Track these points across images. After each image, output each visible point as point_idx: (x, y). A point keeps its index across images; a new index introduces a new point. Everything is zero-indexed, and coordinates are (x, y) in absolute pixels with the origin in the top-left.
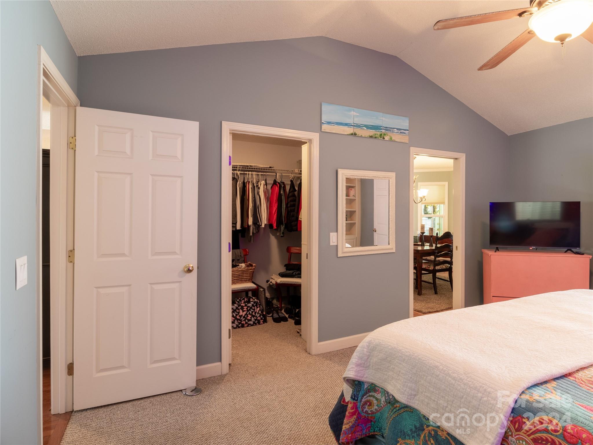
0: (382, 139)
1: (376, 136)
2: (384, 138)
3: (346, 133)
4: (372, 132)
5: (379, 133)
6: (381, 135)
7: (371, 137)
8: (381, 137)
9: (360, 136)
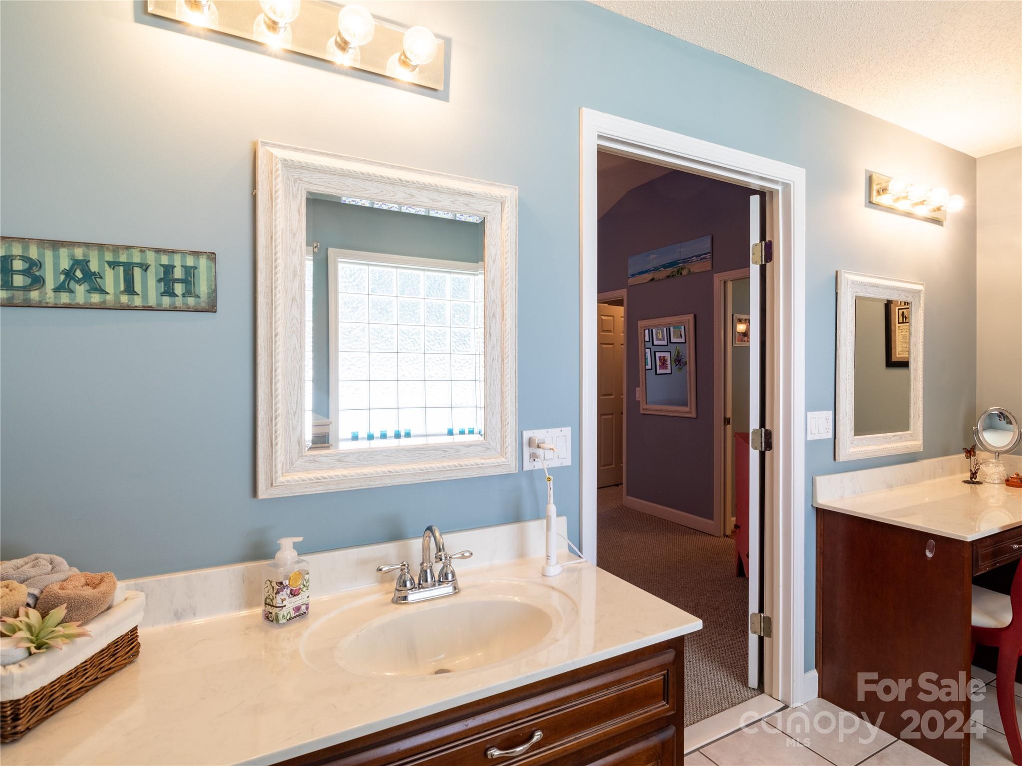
0: (679, 275)
1: (674, 273)
2: (681, 274)
3: (646, 281)
4: (669, 271)
5: (676, 270)
6: (678, 271)
7: (668, 277)
8: (678, 274)
9: (657, 279)
